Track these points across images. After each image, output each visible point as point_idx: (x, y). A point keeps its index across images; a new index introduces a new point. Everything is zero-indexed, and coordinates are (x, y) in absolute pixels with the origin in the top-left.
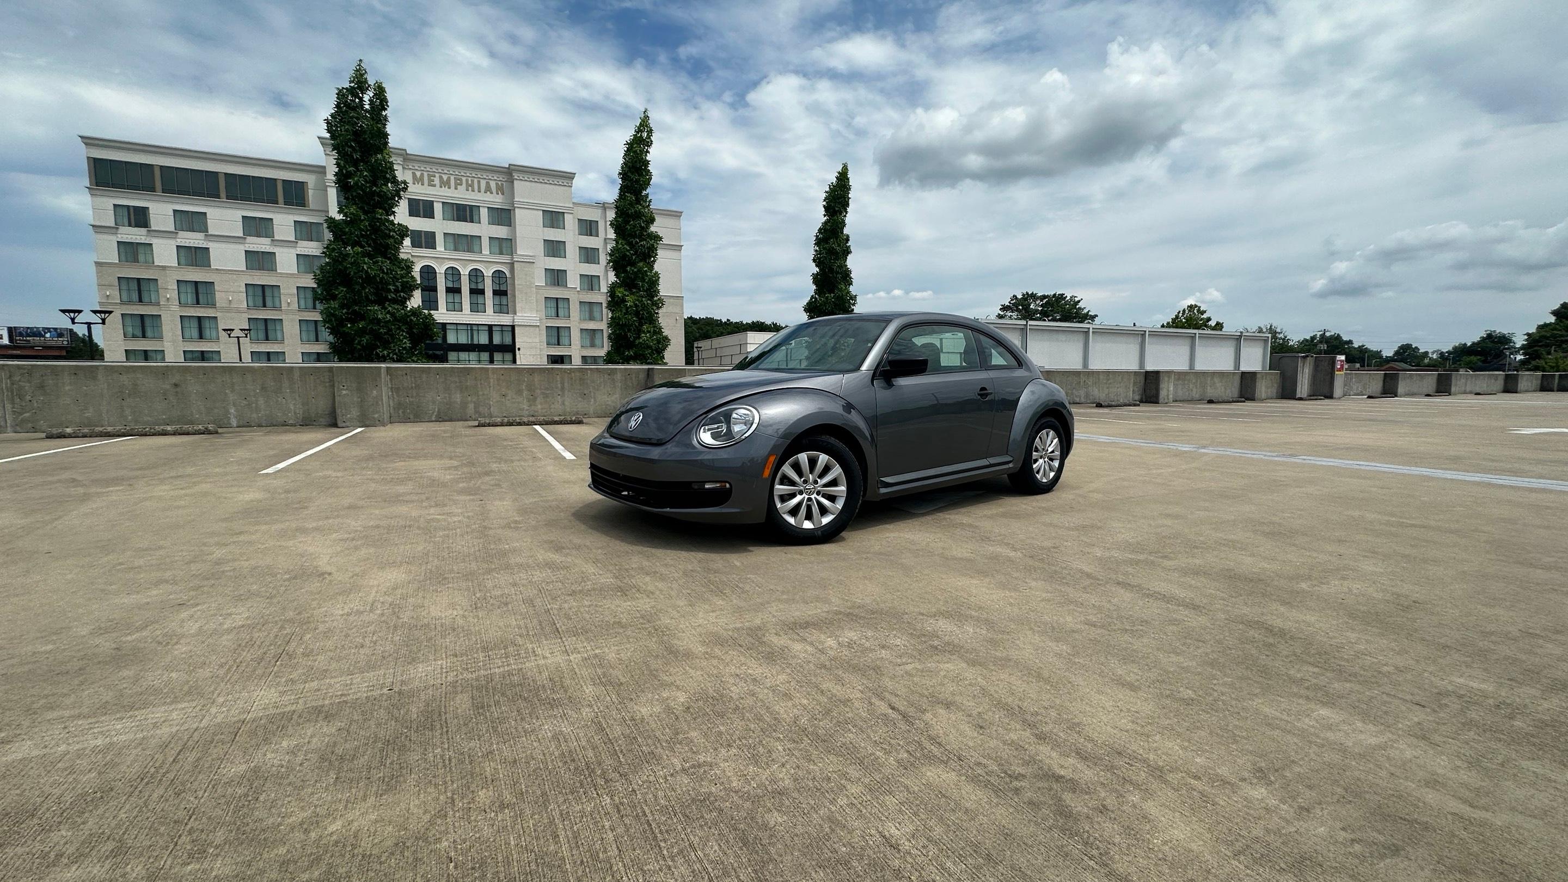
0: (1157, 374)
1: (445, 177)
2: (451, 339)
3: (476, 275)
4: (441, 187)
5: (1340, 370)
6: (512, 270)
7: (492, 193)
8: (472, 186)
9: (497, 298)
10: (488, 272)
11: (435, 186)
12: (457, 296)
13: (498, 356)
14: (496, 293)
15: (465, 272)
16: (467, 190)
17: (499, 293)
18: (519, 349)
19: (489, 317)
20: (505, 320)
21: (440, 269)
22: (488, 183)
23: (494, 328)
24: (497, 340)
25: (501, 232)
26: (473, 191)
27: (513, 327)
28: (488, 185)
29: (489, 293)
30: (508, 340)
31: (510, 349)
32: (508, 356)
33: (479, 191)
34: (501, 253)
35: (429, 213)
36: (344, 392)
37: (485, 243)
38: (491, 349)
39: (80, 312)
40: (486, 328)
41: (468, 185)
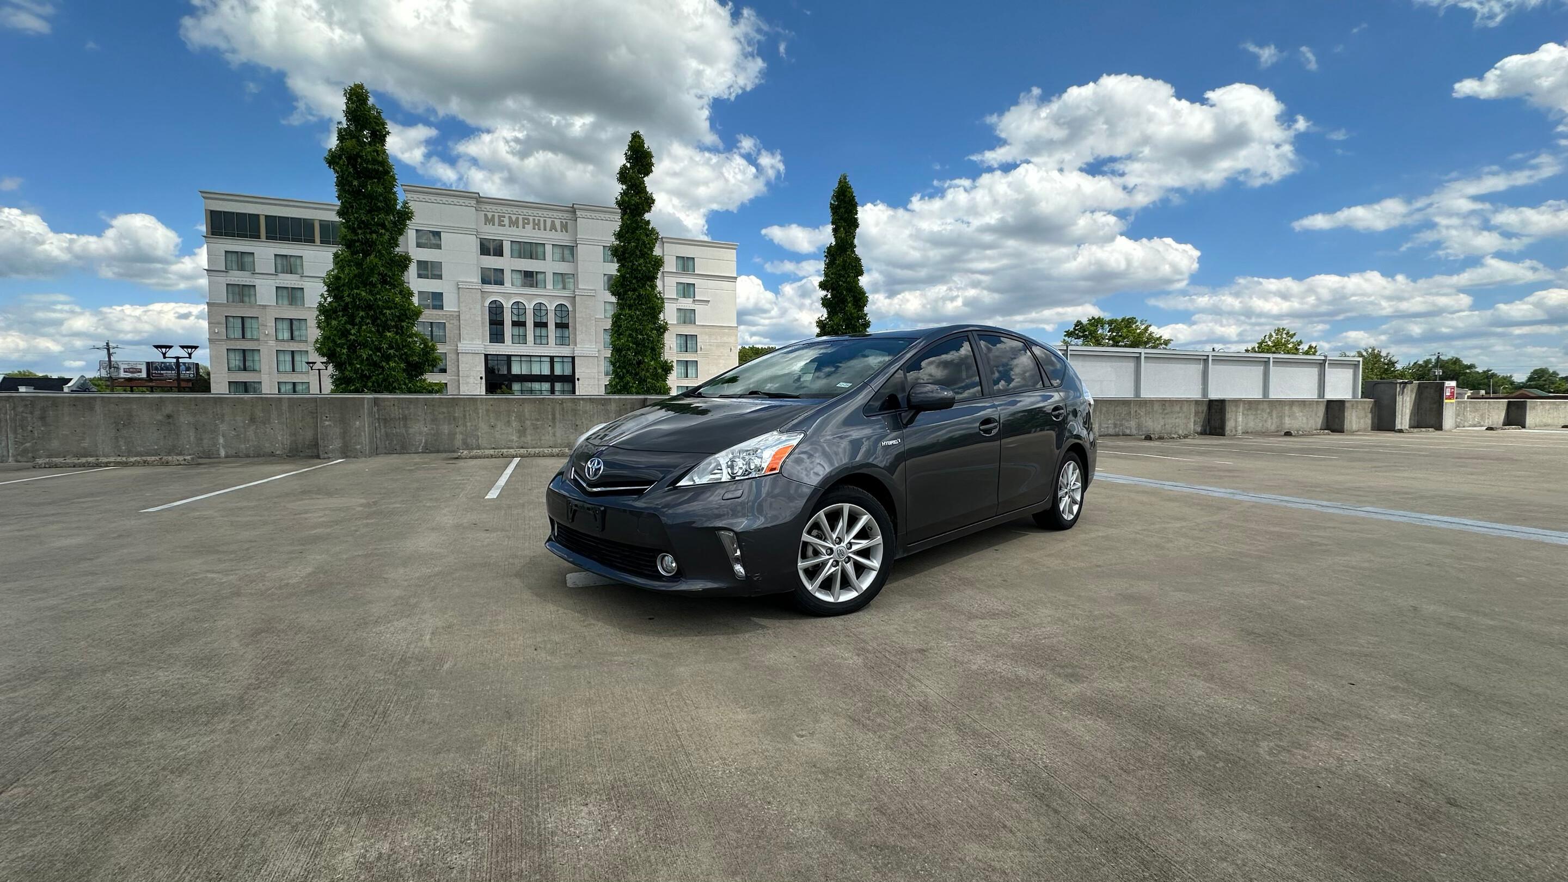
0: (1222, 402)
1: (514, 217)
2: (516, 370)
3: (539, 308)
4: (510, 227)
5: (1449, 398)
6: (574, 305)
7: (556, 231)
8: (538, 224)
9: (559, 330)
10: (551, 307)
11: (504, 226)
12: (522, 329)
13: (558, 386)
14: (558, 326)
15: (530, 306)
16: (534, 229)
17: (562, 326)
18: (578, 379)
19: (552, 349)
20: (565, 351)
21: (507, 305)
22: (553, 222)
23: (556, 360)
24: (558, 371)
25: (563, 268)
26: (539, 229)
27: (573, 358)
28: (553, 223)
29: (552, 326)
30: (568, 372)
31: (570, 380)
32: (567, 387)
33: (545, 230)
34: (564, 288)
35: (499, 252)
36: (327, 423)
37: (550, 278)
38: (552, 379)
39: (170, 347)
40: (548, 359)
41: (534, 224)
